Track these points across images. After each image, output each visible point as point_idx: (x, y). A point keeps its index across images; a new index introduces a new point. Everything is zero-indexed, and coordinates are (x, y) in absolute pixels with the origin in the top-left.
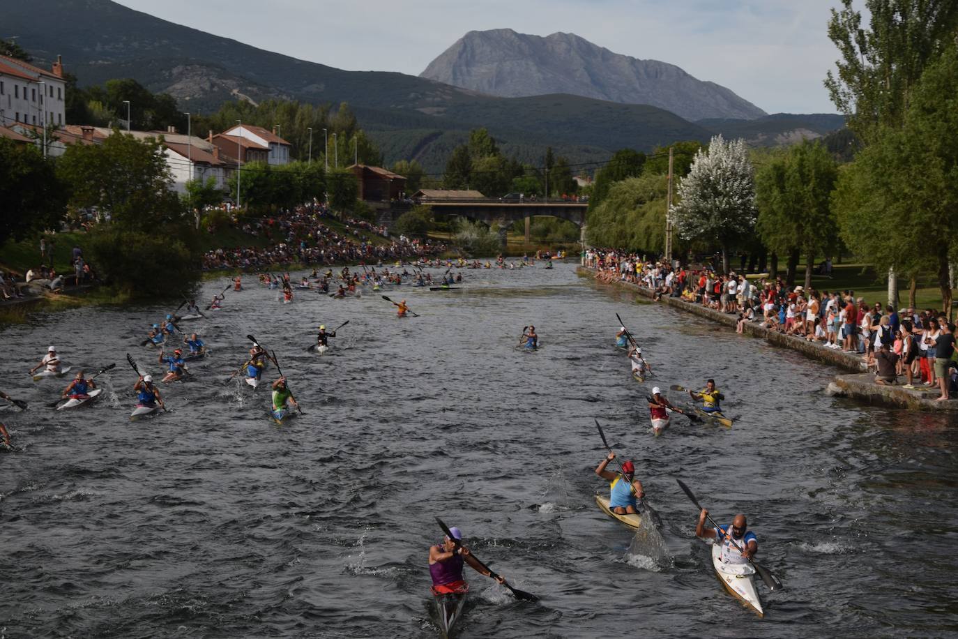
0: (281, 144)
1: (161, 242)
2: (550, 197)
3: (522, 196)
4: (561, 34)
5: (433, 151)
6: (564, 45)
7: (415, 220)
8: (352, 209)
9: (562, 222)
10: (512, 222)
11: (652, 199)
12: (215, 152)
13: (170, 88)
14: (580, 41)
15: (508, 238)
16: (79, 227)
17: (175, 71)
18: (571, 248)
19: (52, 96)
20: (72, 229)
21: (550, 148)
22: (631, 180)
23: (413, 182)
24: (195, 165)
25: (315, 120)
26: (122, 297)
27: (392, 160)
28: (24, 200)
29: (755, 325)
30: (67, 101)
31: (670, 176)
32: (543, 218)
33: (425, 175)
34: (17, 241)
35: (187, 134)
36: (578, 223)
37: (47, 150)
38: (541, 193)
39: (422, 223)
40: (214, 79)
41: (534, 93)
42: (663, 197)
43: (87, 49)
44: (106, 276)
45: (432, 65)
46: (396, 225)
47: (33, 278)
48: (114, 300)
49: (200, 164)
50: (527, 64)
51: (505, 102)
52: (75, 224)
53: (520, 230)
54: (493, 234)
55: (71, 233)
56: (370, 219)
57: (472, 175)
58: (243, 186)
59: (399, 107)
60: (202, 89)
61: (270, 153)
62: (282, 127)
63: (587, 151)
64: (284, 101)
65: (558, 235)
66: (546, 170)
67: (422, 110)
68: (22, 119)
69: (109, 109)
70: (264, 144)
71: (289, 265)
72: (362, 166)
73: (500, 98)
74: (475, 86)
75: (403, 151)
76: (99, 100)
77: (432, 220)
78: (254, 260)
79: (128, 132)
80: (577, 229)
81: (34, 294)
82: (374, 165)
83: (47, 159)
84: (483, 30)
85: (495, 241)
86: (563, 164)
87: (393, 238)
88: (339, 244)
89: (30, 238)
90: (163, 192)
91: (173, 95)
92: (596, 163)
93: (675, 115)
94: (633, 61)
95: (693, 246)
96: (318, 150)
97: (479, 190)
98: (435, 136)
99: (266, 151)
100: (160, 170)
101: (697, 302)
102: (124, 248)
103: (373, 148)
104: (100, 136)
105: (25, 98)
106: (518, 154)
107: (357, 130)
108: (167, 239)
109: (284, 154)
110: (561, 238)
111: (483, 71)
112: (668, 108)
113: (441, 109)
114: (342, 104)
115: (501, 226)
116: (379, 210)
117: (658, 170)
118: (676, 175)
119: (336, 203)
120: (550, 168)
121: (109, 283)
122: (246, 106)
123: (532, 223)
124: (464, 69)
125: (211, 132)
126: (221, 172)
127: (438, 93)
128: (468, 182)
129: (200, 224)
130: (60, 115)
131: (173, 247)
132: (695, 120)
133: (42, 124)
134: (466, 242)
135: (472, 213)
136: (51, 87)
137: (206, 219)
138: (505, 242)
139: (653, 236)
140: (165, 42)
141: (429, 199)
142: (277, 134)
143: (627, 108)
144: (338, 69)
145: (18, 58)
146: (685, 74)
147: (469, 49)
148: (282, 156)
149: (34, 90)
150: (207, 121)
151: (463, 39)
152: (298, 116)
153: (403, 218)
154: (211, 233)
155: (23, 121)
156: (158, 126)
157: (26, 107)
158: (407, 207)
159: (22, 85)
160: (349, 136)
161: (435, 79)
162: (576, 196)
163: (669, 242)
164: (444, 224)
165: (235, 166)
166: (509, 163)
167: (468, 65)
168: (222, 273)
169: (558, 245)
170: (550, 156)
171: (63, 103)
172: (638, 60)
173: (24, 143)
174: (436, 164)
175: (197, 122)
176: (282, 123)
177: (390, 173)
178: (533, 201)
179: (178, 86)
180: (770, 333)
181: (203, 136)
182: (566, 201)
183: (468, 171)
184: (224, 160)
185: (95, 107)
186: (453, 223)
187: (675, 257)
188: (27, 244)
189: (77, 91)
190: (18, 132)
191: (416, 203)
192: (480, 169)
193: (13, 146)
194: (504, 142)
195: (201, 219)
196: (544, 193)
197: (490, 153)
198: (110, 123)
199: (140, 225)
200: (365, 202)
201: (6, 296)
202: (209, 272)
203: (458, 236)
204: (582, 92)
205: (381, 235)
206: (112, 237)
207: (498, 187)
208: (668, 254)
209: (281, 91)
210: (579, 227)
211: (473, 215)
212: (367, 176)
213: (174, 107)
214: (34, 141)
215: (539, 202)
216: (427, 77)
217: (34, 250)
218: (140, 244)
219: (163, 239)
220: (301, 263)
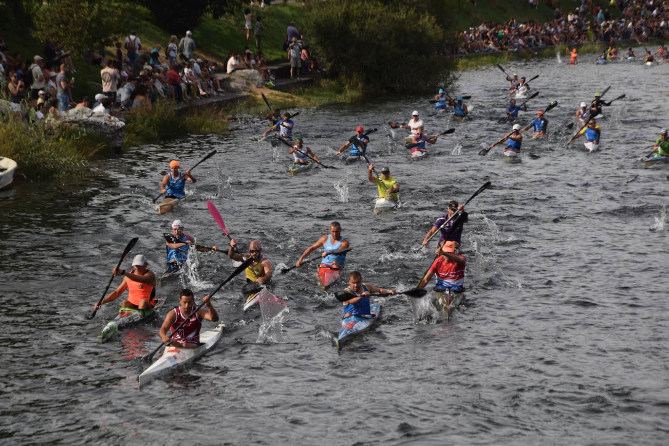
1: (404, 17)
26: (350, 94)
34: (216, 17)
44: (330, 64)
47: (236, 68)
48: (340, 98)
78: (530, 40)
81: (237, 90)
88: (655, 12)
89: (232, 12)
102: (354, 26)
108: (412, 12)
121: (333, 75)
131: (420, 23)
168: (485, 58)
188: (228, 21)
201: (202, 92)
202: (467, 57)
217: (237, 29)
218: (375, 20)
219: (407, 12)
220: (597, 42)
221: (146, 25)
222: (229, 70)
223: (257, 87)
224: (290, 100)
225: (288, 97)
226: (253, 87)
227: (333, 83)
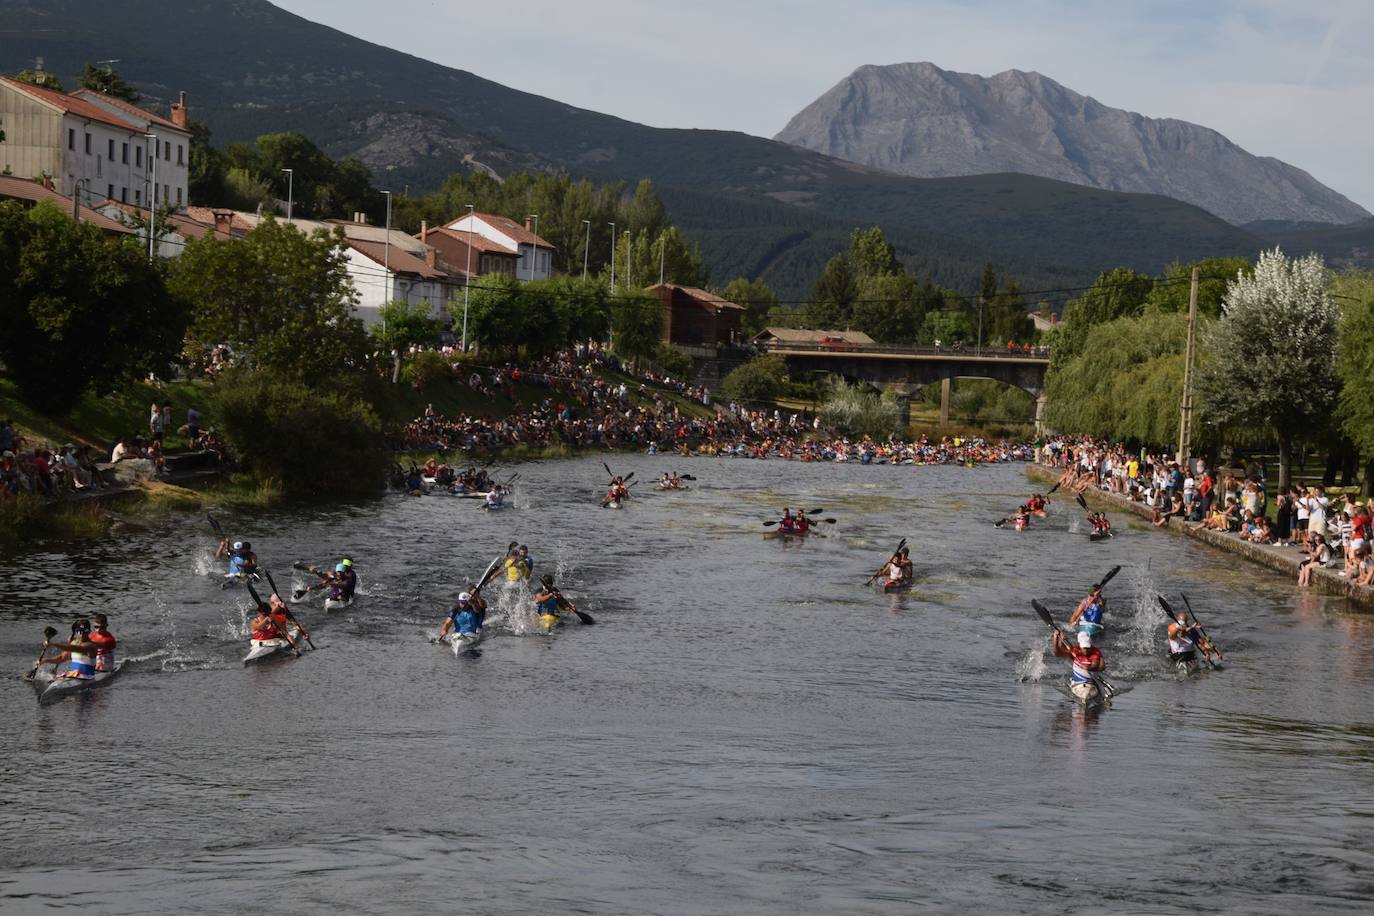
0: (538, 247)
1: (334, 401)
2: (988, 345)
3: (938, 343)
4: (1016, 73)
5: (792, 264)
6: (1020, 92)
7: (756, 378)
8: (652, 356)
9: (1004, 389)
10: (919, 386)
11: (1158, 354)
12: (430, 256)
13: (363, 151)
14: (1047, 82)
15: (912, 414)
16: (202, 374)
17: (371, 122)
18: (1018, 433)
19: (167, 158)
20: (190, 377)
21: (989, 265)
22: (1125, 321)
23: (758, 313)
24: (395, 278)
25: (595, 209)
26: (263, 495)
27: (724, 278)
28: (113, 329)
29: (1331, 574)
30: (191, 168)
31: (1190, 315)
32: (973, 381)
33: (776, 303)
34: (100, 395)
35: (385, 226)
36: (1033, 391)
37: (156, 247)
38: (971, 340)
39: (768, 383)
40: (435, 138)
41: (966, 171)
42: (1177, 352)
43: (230, 84)
44: (241, 456)
45: (796, 121)
46: (724, 386)
47: (123, 457)
48: (254, 498)
49: (405, 278)
50: (957, 123)
51: (917, 185)
52: (196, 369)
53: (934, 401)
54: (887, 404)
55: (188, 384)
56: (681, 374)
57: (856, 306)
58: (474, 316)
59: (739, 189)
60: (415, 153)
61: (520, 261)
62: (541, 218)
63: (1053, 270)
64: (547, 175)
65: (998, 411)
66: (981, 300)
67: (777, 195)
68: (118, 195)
69: (261, 181)
70: (510, 245)
71: (543, 447)
72: (672, 287)
73: (908, 178)
74: (867, 158)
75: (742, 262)
76: (243, 167)
77: (785, 379)
78: (486, 437)
79: (288, 221)
80: (1029, 402)
81: (123, 483)
82: (691, 285)
83: (154, 262)
84: (885, 64)
85: (890, 418)
86: (1014, 293)
87: (718, 407)
88: (627, 414)
89: (120, 390)
90: (341, 320)
91: (366, 161)
92: (1068, 291)
93: (1208, 213)
94: (1138, 120)
95: (1227, 437)
96: (599, 260)
97: (866, 331)
98: (798, 238)
99: (514, 257)
100: (337, 283)
101: (1231, 530)
102: (271, 411)
103: (692, 258)
104: (242, 226)
105: (125, 160)
106: (936, 272)
107: (667, 226)
108: (343, 398)
109: (544, 264)
110: (1002, 415)
111: (881, 132)
112: (1195, 201)
113: (808, 195)
114: (642, 182)
115: (901, 392)
116: (698, 360)
117: (1173, 306)
118: (1202, 316)
119: (625, 347)
120: (988, 296)
121: (246, 468)
122: (483, 182)
123: (954, 387)
124: (850, 128)
125: (424, 223)
126: (437, 290)
127: (805, 167)
128: (848, 317)
129: (400, 374)
130: (179, 190)
131: (354, 410)
132: (1244, 222)
133: (150, 203)
134: (841, 417)
135: (855, 370)
136: (167, 144)
137: (411, 366)
138: (906, 419)
139: (1159, 415)
140: (356, 74)
141: (781, 345)
142: (532, 230)
143: (1122, 200)
144: (639, 125)
145: (116, 95)
146: (1228, 143)
147: (859, 95)
148: (539, 265)
149: (139, 149)
150: (419, 205)
151: (850, 79)
152: (567, 199)
153: (735, 376)
154: (418, 389)
155: (120, 200)
156: (339, 212)
157: (126, 176)
158: (745, 356)
159: (120, 139)
160: (652, 237)
161: (802, 145)
162: (1030, 346)
163: (1186, 429)
164: (806, 387)
165: (460, 282)
166: (919, 289)
167: (856, 122)
169: (996, 427)
170: (990, 276)
171: (184, 172)
172: (1148, 119)
173: (118, 234)
174: (796, 286)
175: (402, 206)
176: (542, 211)
177: (717, 298)
178: (957, 352)
179: (375, 147)
180: (1358, 589)
181: (412, 230)
182: (1015, 353)
183: (850, 300)
184: (443, 270)
185: (236, 176)
186: (820, 385)
187: (1194, 455)
188: (116, 400)
189: (210, 152)
190: (110, 215)
191: (760, 350)
192: (867, 295)
193: (99, 239)
194: (911, 253)
195: (401, 367)
196: (976, 337)
197: (887, 269)
198: (261, 205)
199: (300, 373)
200: (676, 347)
201: (78, 485)
203: (830, 407)
204: (1048, 172)
205: (699, 402)
206: (255, 392)
207: (899, 327)
208: (1184, 447)
209: (543, 159)
210: (1034, 399)
211: (854, 374)
212: (679, 301)
213: (366, 182)
214: (135, 231)
215: (966, 354)
216: (788, 141)
217: (126, 410)
218: (299, 405)
219: (338, 397)
220: (563, 444)
221: (10, 402)
222: (115, 458)
223: (149, 480)
224: (190, 497)
225: (188, 493)
226: (144, 480)
227: (245, 478)
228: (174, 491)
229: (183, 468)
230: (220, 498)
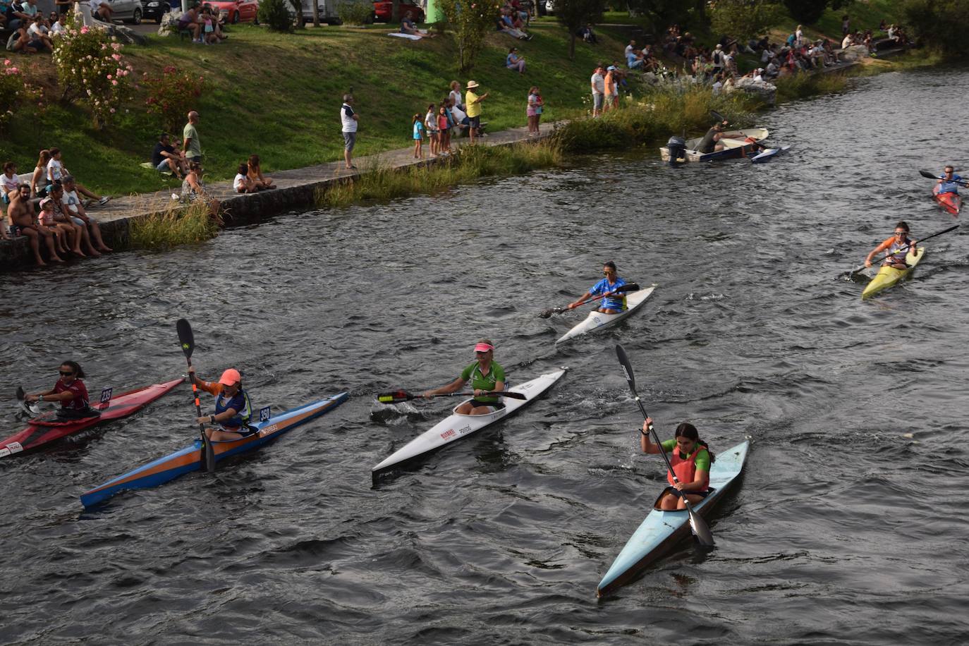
222: (844, 46)
223: (864, 57)
225: (887, 63)
226: (862, 58)
227: (919, 52)
228: (880, 63)
229: (884, 48)
230: (907, 65)
